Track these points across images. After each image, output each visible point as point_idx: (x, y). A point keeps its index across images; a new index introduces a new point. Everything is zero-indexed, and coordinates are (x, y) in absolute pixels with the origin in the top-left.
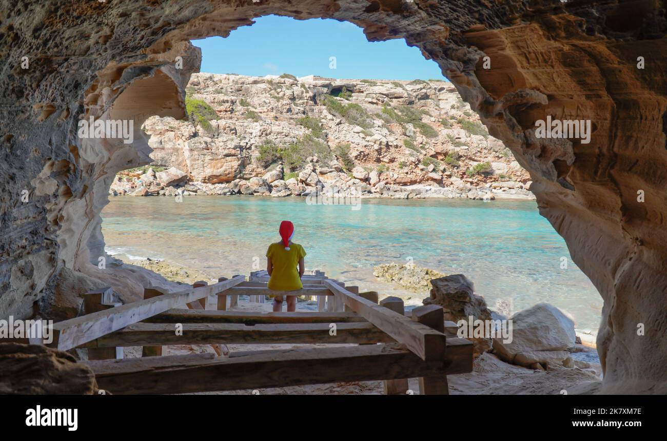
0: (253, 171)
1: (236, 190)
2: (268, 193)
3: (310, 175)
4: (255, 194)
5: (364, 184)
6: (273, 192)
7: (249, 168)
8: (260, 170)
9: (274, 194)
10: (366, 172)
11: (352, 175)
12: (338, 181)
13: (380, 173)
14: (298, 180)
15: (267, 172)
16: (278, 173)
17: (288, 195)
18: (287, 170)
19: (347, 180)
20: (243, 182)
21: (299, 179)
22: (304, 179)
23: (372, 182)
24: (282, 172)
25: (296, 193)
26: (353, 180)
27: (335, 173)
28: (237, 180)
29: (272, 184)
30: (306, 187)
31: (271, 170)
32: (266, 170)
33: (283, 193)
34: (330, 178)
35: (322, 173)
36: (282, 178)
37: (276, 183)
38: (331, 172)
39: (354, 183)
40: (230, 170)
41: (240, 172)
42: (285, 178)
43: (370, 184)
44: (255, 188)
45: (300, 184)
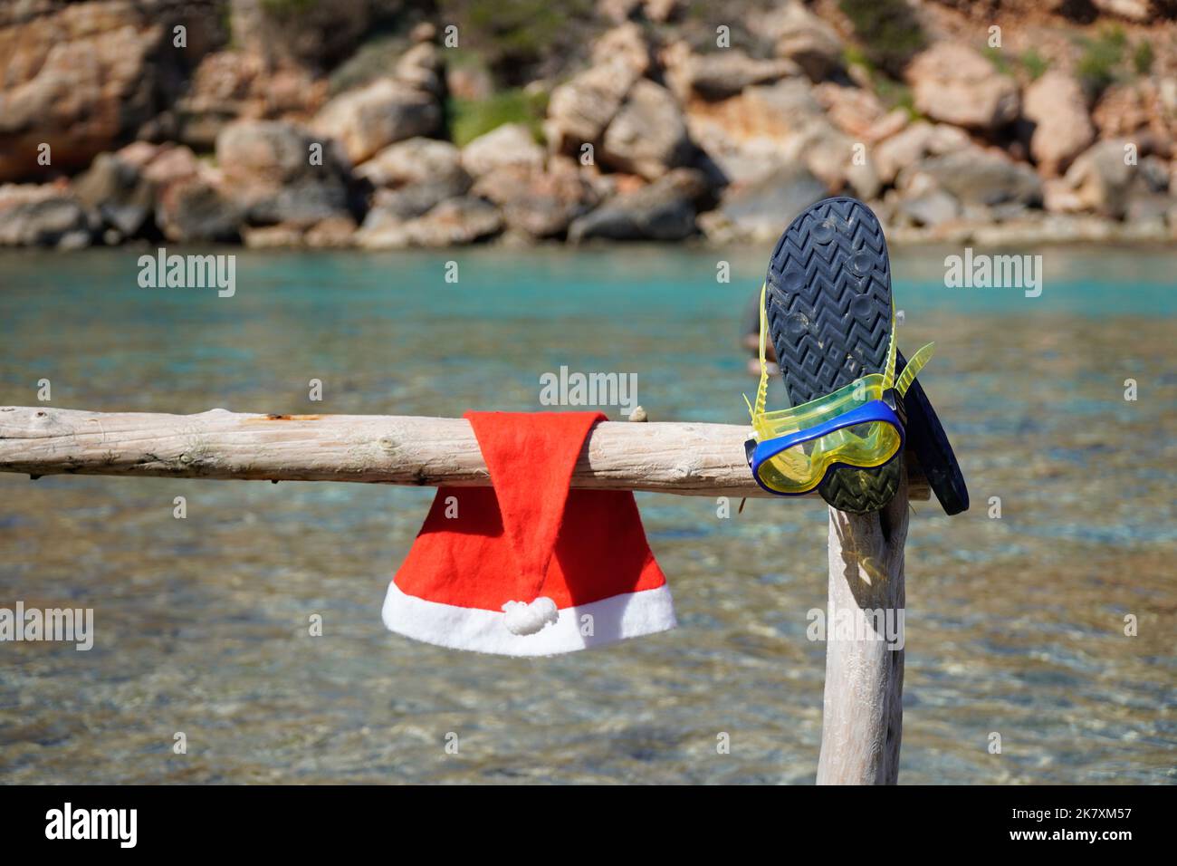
0: (242, 90)
1: (128, 219)
2: (336, 229)
3: (625, 101)
4: (257, 238)
5: (993, 159)
6: (376, 218)
7: (219, 73)
8: (293, 83)
9: (382, 231)
10: (1003, 83)
11: (908, 103)
12: (815, 142)
13: (1096, 91)
14: (542, 141)
15: (333, 95)
16: (410, 96)
17: (483, 239)
18: (471, 82)
19: (880, 129)
20: (176, 162)
21: (553, 130)
22: (586, 130)
23: (1048, 144)
24: (438, 90)
25: (538, 221)
26: (921, 132)
27: (794, 93)
28: (136, 153)
29: (374, 170)
30: (603, 183)
31: (363, 81)
32: (334, 81)
33: (443, 225)
34: (760, 121)
35: (710, 94)
36: (441, 130)
37: (398, 160)
38: (769, 82)
39: (928, 153)
40: (92, 92)
41: (161, 102)
42: (461, 129)
43: (1033, 161)
44: (253, 193)
45: (560, 166)
